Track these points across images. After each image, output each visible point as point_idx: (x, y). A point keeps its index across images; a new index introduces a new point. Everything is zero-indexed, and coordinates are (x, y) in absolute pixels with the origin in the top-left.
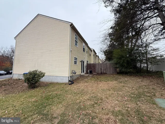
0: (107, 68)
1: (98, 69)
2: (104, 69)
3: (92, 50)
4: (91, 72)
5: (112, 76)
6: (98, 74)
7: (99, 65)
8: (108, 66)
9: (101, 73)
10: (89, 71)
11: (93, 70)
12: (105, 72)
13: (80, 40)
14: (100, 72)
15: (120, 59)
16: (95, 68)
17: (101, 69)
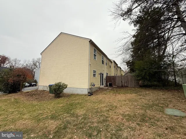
0: (128, 81)
1: (118, 82)
2: (125, 82)
3: (112, 61)
4: (111, 85)
5: (133, 89)
6: (118, 87)
7: (119, 78)
8: (129, 79)
9: (122, 87)
10: (108, 84)
11: (113, 83)
12: (126, 85)
14: (120, 85)
15: (142, 71)
16: (115, 81)
17: (122, 82)
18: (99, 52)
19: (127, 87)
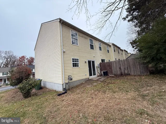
0: (129, 66)
1: (116, 70)
2: (125, 69)
3: (111, 44)
4: (106, 74)
5: (137, 78)
6: (117, 76)
7: (116, 63)
8: (131, 63)
9: (122, 75)
10: (102, 73)
11: (108, 71)
12: (126, 72)
13: (82, 37)
14: (119, 73)
16: (111, 68)
17: (120, 68)
18: (81, 35)
19: (129, 75)
